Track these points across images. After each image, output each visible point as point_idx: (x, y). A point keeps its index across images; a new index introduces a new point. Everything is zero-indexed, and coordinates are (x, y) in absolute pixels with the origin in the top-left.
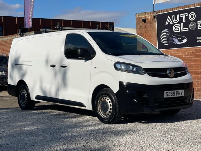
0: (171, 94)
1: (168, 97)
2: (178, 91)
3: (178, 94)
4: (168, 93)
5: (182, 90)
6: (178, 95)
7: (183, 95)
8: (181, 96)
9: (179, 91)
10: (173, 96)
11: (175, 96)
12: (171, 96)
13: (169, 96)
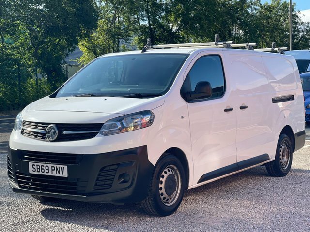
0: (42, 169)
1: (36, 173)
2: (55, 166)
3: (54, 172)
4: (36, 167)
5: (62, 166)
6: (54, 174)
7: (66, 174)
8: (61, 175)
9: (58, 166)
10: (45, 174)
11: (50, 174)
12: (40, 173)
13: (37, 171)
